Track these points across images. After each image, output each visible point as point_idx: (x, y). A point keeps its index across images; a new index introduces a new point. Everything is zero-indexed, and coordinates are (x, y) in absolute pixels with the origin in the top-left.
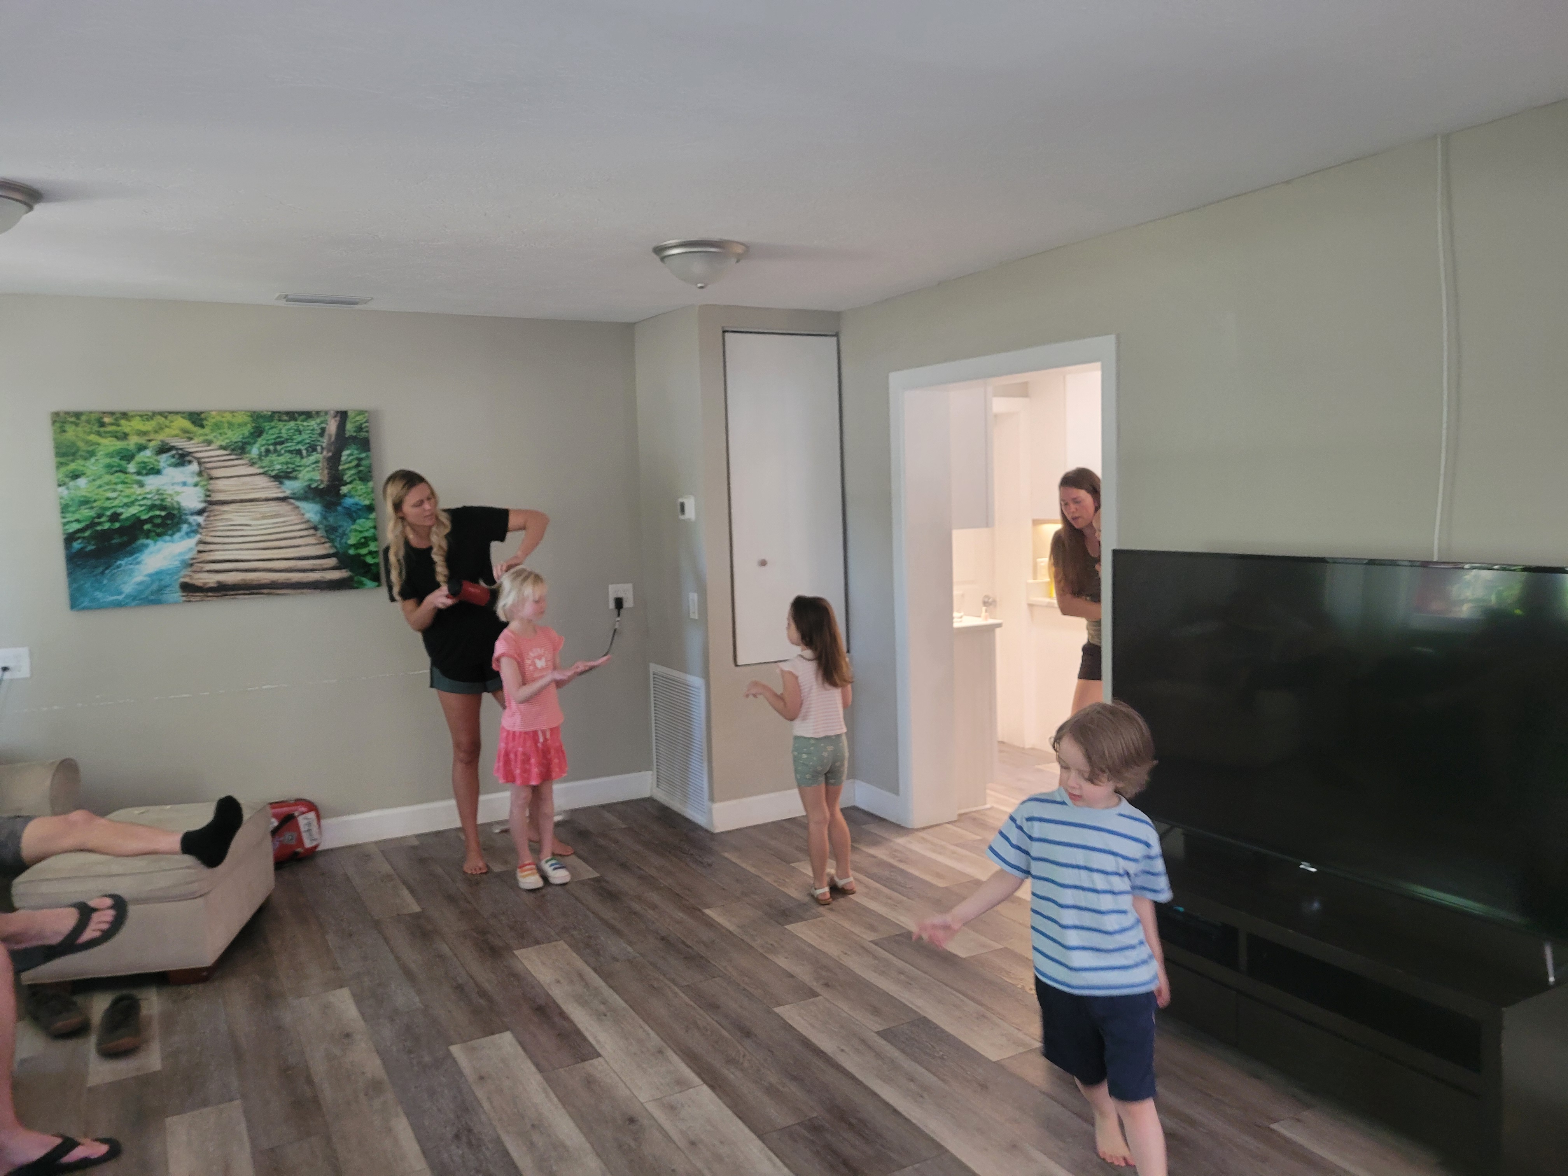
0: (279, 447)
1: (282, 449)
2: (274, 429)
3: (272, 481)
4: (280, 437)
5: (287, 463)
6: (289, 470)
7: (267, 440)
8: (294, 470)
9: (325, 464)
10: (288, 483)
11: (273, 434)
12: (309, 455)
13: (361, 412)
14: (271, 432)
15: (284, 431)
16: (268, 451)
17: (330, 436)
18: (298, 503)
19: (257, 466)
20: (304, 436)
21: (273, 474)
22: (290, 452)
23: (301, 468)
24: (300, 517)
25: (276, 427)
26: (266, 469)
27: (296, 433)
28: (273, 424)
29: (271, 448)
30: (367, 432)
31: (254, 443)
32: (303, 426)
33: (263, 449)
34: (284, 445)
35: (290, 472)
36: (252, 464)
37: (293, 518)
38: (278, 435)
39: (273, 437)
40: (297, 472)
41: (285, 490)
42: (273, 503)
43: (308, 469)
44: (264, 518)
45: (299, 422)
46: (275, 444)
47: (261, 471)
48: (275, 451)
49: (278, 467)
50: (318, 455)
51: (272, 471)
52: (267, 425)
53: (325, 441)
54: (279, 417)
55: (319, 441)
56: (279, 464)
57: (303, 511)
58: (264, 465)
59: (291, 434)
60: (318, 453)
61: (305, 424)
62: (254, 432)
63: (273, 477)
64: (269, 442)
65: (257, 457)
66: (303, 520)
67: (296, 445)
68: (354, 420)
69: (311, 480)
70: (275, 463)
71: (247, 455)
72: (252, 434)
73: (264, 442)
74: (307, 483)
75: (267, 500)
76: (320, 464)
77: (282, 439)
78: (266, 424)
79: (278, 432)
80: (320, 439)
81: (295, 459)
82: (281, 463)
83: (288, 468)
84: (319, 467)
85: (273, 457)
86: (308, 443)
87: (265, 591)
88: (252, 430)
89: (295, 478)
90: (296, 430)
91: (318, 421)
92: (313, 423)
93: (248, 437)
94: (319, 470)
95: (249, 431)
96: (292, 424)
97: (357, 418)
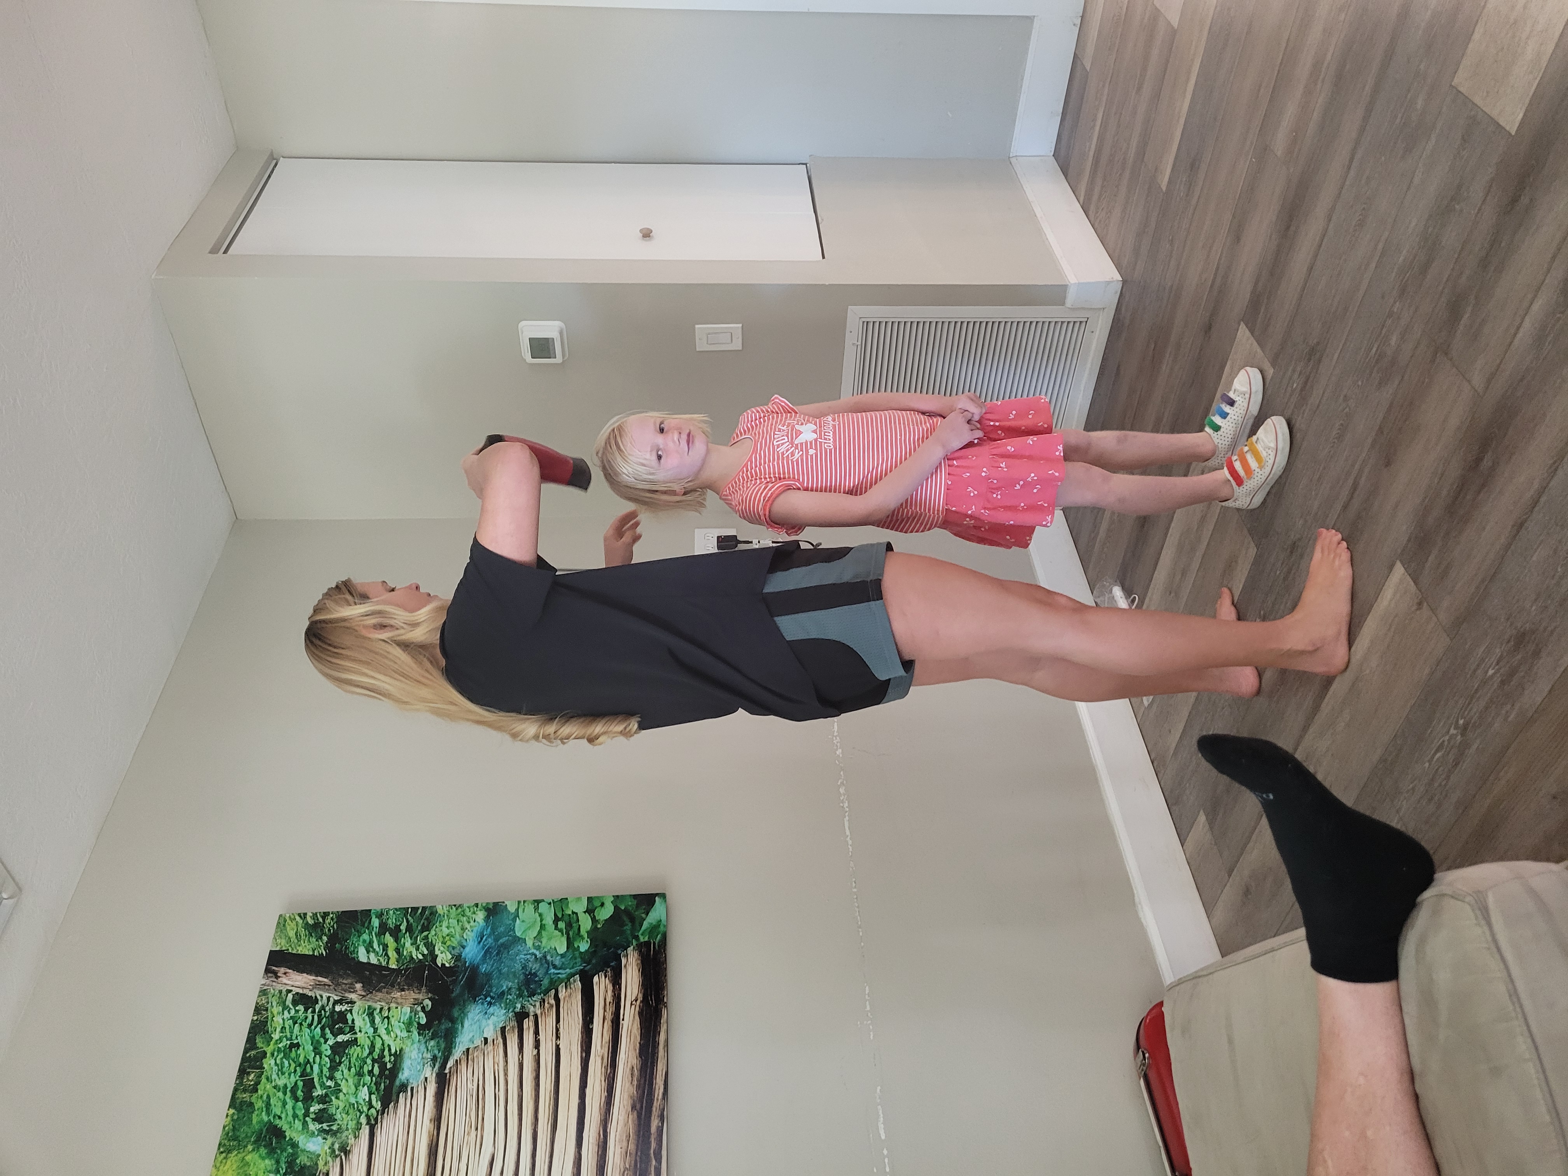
0: (318, 1092)
1: (322, 1085)
2: (273, 1101)
3: (396, 1107)
4: (294, 1090)
5: (360, 1074)
6: (376, 1071)
7: (295, 1116)
8: (380, 1060)
9: (380, 995)
11: (284, 1104)
12: (352, 1029)
13: (282, 924)
14: (277, 1110)
15: (281, 1083)
16: (320, 1117)
17: (318, 985)
18: (457, 1053)
19: (351, 1141)
20: (304, 1037)
21: (378, 1105)
22: (334, 1068)
23: (378, 1045)
24: (490, 1047)
25: (268, 1097)
26: (363, 1120)
27: (293, 1054)
28: (259, 1104)
29: (315, 1108)
30: (324, 918)
31: (295, 1145)
32: (281, 1040)
33: (313, 1127)
34: (316, 1080)
35: (383, 1066)
36: (345, 1150)
37: (492, 1060)
38: (289, 1094)
39: (290, 1103)
40: (386, 1053)
41: (422, 1078)
42: (449, 1105)
43: (382, 1031)
44: (479, 1126)
45: (269, 1050)
46: (308, 1099)
47: (365, 1131)
48: (323, 1099)
49: (364, 1093)
50: (355, 1009)
51: (371, 1106)
52: (259, 1118)
53: (326, 996)
54: (245, 1091)
55: (323, 1008)
56: (356, 1094)
57: (478, 1042)
58: (352, 1125)
59: (293, 1065)
60: (351, 1011)
61: (276, 1036)
62: (269, 1145)
63: (385, 1106)
64: (300, 1112)
65: (330, 1140)
66: (500, 1040)
67: (320, 1054)
68: (294, 939)
69: (408, 1025)
70: (353, 1100)
71: (321, 1163)
72: (271, 1151)
73: (298, 1124)
74: (415, 1033)
75: (437, 1120)
76: (378, 1006)
77: (300, 1084)
78: (255, 1119)
79: (280, 1094)
80: (317, 1007)
81: (353, 1060)
82: (356, 1087)
83: (371, 1072)
84: (381, 1009)
85: (337, 1105)
86: (323, 1029)
87: (655, 1123)
88: (263, 1151)
89: (398, 1057)
90: (286, 1056)
91: (276, 1009)
92: (278, 1019)
93: (278, 1162)
94: (389, 1009)
95: (263, 1159)
96: (269, 1063)
97: (292, 934)
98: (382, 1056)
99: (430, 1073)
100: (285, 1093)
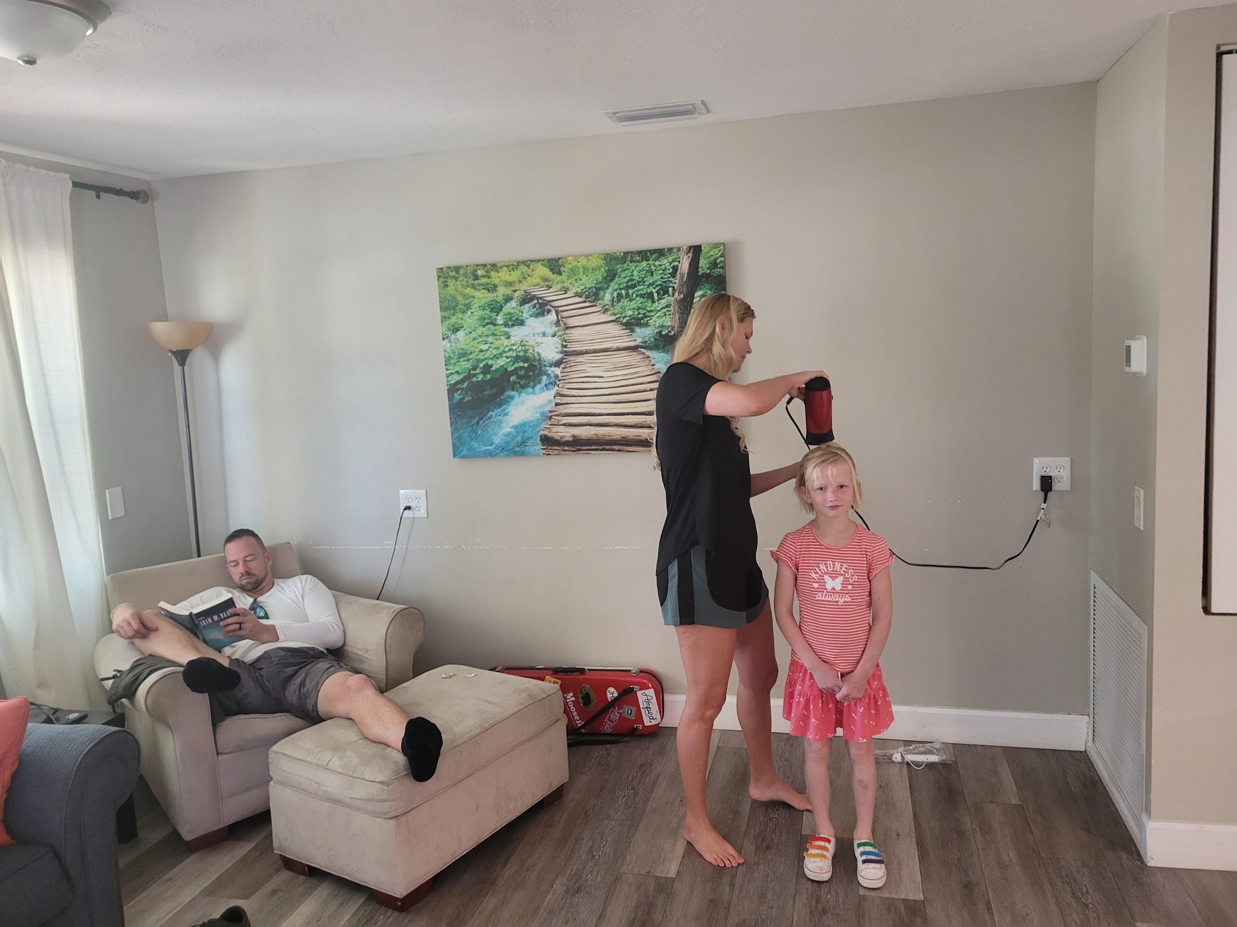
0: (630, 291)
1: (634, 293)
2: (627, 272)
3: (623, 329)
4: (632, 280)
5: (638, 309)
6: (640, 316)
7: (620, 284)
8: (645, 316)
9: (677, 308)
10: (638, 330)
11: (625, 278)
12: (660, 299)
13: (716, 246)
14: (623, 275)
15: (635, 273)
16: (620, 296)
17: (682, 275)
18: (648, 353)
19: (609, 313)
20: (656, 277)
21: (624, 321)
22: (642, 296)
23: (652, 314)
24: (650, 367)
25: (629, 269)
26: (618, 316)
27: (648, 274)
28: (625, 266)
29: (623, 292)
30: (721, 267)
31: (607, 288)
32: (655, 265)
33: (615, 294)
34: (636, 289)
35: (642, 319)
36: (605, 311)
37: (644, 369)
38: (629, 278)
39: (625, 280)
40: (648, 318)
41: (636, 338)
42: (624, 353)
43: (659, 314)
44: (616, 369)
45: (651, 262)
46: (627, 288)
47: (613, 318)
48: (627, 295)
49: (630, 313)
50: (670, 298)
51: (624, 318)
52: (619, 268)
53: (676, 282)
54: (631, 257)
55: (671, 282)
56: (629, 309)
57: (653, 362)
58: (616, 311)
59: (643, 276)
60: (669, 296)
61: (657, 263)
62: (607, 276)
63: (624, 324)
64: (621, 286)
65: (610, 303)
66: (654, 372)
67: (648, 287)
68: (708, 255)
69: (662, 326)
70: (627, 309)
71: (600, 302)
72: (604, 278)
73: (616, 287)
74: (658, 330)
75: (618, 349)
76: (671, 309)
77: (634, 282)
78: (618, 266)
79: (630, 274)
80: (671, 279)
81: (646, 304)
82: (633, 309)
83: (639, 314)
84: (670, 311)
85: (625, 302)
86: (660, 285)
87: (617, 447)
88: (605, 275)
89: (647, 325)
90: (647, 271)
91: (670, 259)
92: (665, 262)
93: (601, 283)
94: (670, 315)
95: (602, 276)
96: (644, 264)
97: (712, 253)
98: (647, 317)
99: (639, 341)
100: (630, 276)
